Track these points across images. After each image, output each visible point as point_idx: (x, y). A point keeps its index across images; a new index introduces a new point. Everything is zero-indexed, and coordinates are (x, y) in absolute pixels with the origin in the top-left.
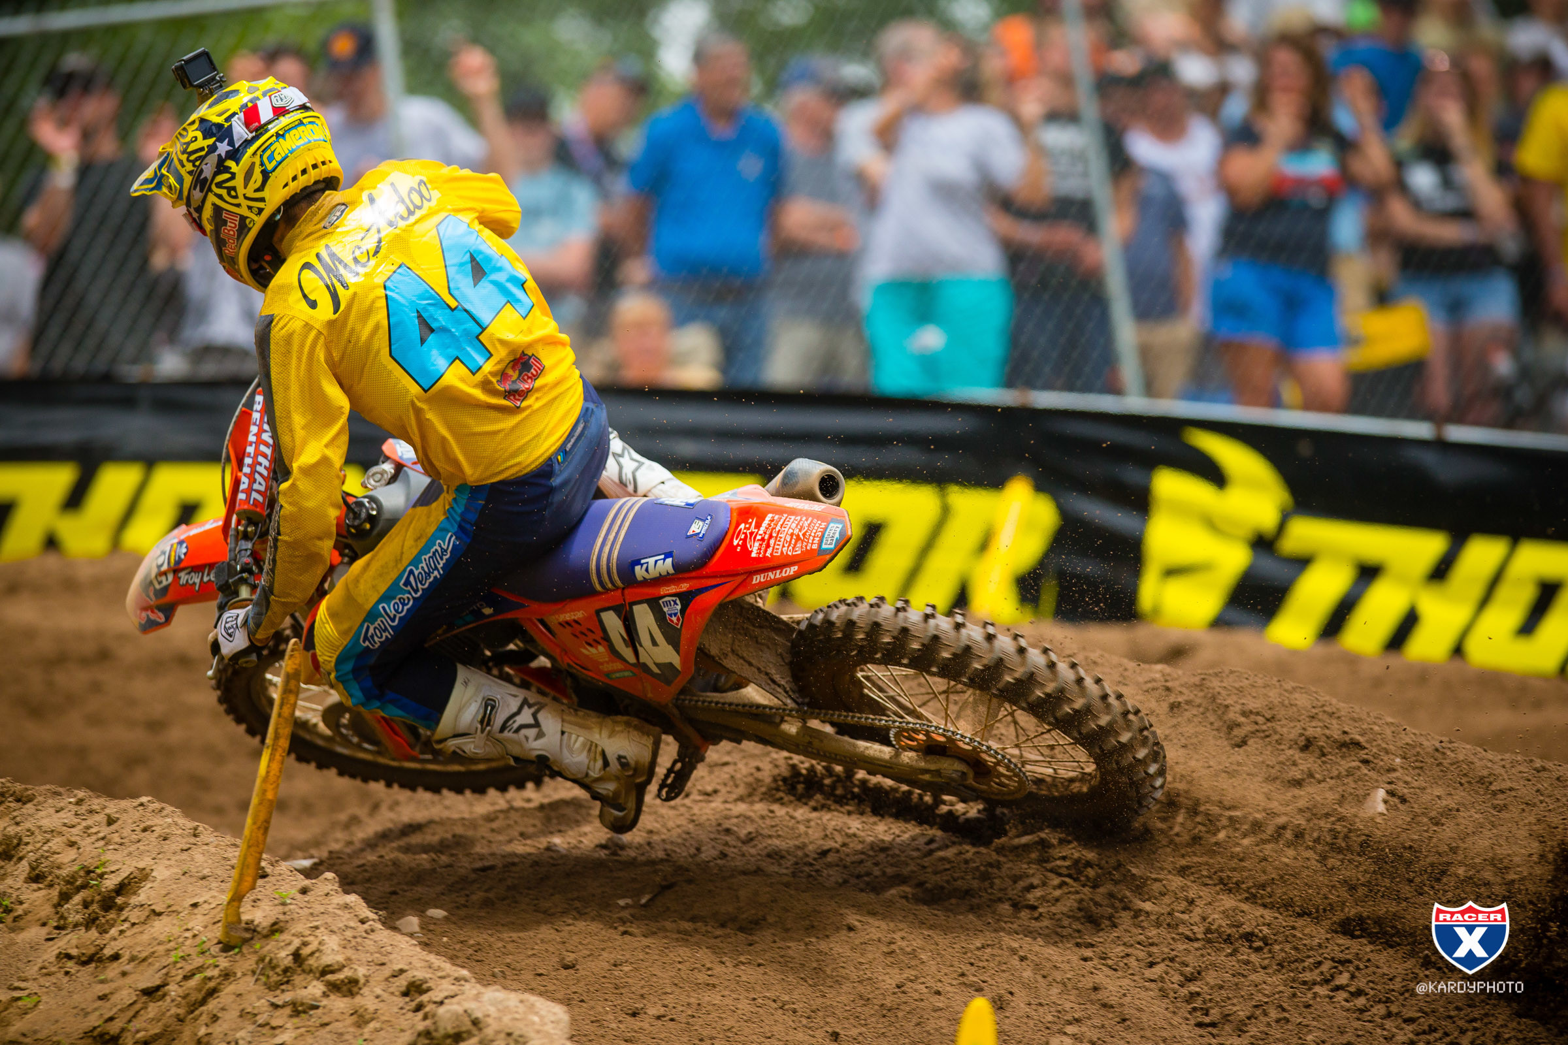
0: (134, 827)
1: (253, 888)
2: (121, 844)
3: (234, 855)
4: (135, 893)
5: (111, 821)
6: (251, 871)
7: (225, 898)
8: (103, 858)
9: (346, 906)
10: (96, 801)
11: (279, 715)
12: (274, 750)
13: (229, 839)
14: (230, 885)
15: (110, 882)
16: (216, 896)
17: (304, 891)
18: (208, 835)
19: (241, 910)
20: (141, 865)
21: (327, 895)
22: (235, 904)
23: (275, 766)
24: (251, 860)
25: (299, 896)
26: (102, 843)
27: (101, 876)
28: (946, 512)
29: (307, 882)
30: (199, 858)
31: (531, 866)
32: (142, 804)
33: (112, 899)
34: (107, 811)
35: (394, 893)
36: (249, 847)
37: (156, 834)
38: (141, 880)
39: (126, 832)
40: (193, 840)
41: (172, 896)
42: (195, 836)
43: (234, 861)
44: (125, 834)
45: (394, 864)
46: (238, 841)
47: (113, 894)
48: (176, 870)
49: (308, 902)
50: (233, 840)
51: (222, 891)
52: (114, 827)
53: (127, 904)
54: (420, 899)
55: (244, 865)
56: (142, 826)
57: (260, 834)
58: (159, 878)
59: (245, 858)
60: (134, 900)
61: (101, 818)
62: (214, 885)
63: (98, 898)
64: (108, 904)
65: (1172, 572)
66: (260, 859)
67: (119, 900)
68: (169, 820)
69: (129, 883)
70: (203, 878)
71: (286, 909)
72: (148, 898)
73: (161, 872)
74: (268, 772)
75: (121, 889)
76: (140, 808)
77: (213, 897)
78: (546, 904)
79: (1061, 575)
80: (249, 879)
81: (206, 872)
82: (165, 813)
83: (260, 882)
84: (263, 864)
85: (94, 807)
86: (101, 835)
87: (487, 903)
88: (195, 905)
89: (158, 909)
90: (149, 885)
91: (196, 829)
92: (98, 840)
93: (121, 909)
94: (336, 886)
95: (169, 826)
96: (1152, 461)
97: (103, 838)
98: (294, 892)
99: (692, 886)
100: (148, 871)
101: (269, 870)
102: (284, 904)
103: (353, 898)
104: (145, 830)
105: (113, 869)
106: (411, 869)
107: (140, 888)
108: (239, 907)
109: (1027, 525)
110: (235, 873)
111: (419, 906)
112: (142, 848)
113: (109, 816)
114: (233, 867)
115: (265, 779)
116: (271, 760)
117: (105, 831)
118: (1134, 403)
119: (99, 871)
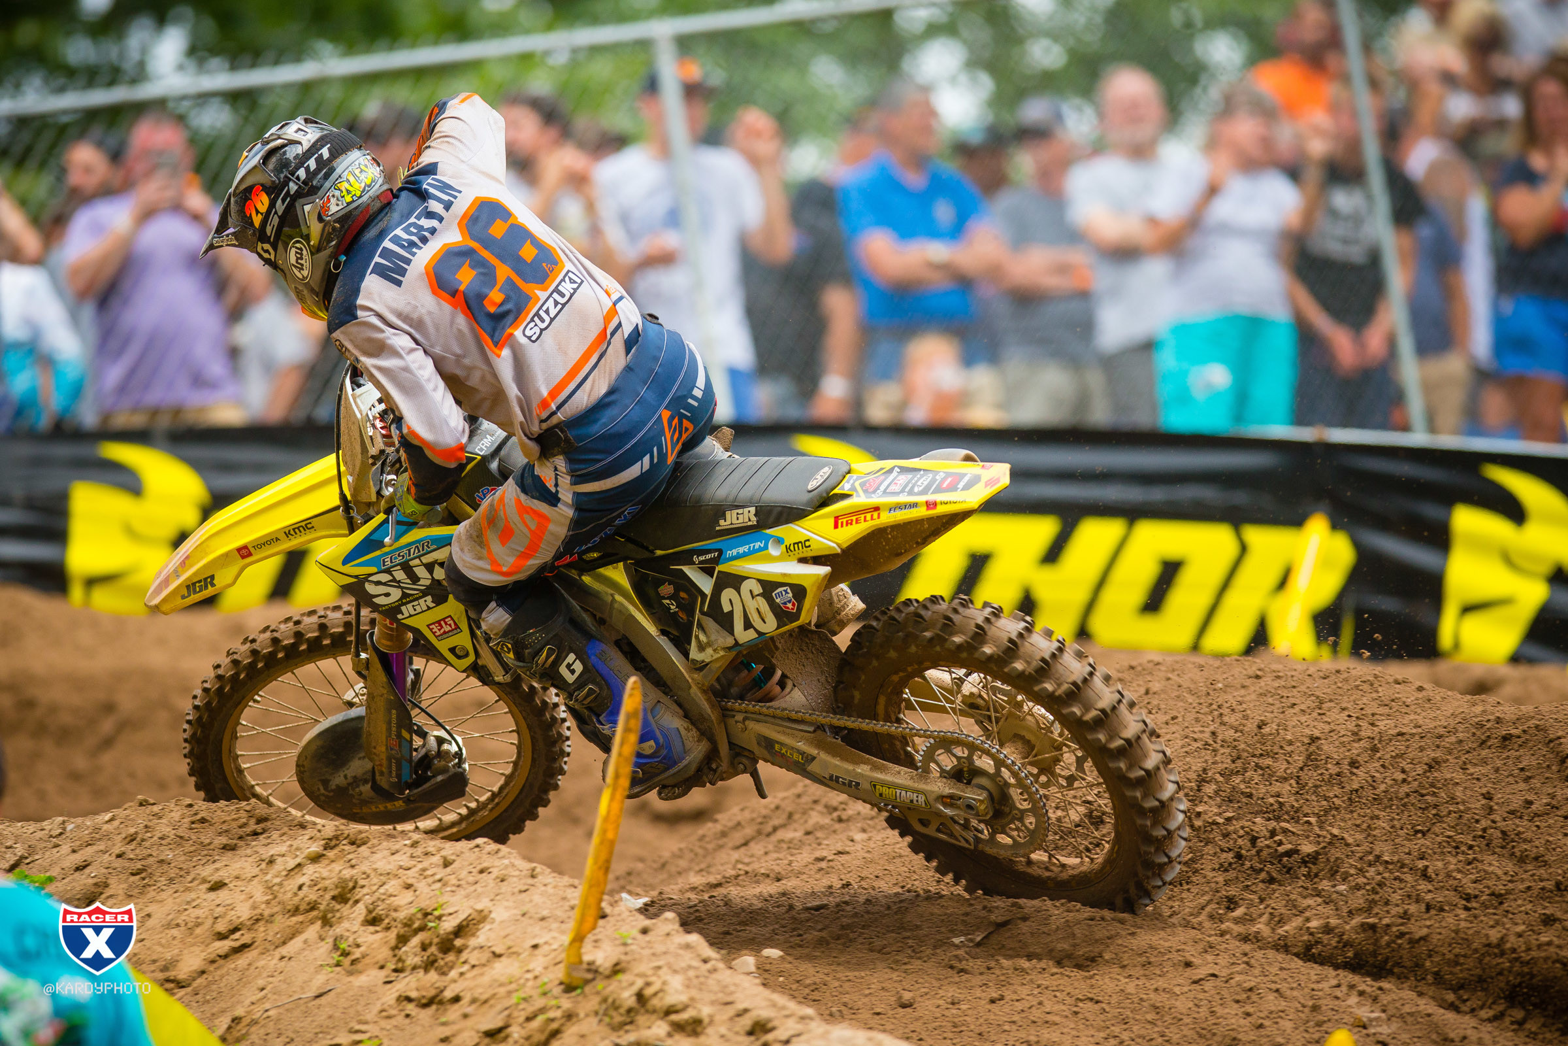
0: (470, 868)
1: (594, 927)
2: (458, 886)
3: (575, 896)
4: (473, 935)
5: (447, 864)
6: (592, 912)
7: (566, 939)
8: (441, 900)
9: (688, 946)
10: (432, 843)
11: (620, 754)
12: (615, 789)
13: (566, 880)
14: (571, 925)
15: (448, 925)
16: (557, 938)
17: (645, 931)
18: (547, 876)
19: (583, 950)
20: (479, 907)
21: (668, 934)
22: (577, 944)
23: (616, 806)
24: (592, 901)
25: (640, 937)
26: (438, 885)
27: (439, 918)
28: (1244, 549)
29: (648, 923)
30: (537, 898)
31: (864, 903)
32: (477, 846)
33: (451, 941)
34: (443, 853)
35: (727, 933)
36: (591, 887)
37: (493, 876)
38: (479, 922)
39: (464, 874)
40: (530, 881)
41: (511, 937)
42: (533, 876)
43: (573, 902)
44: (462, 876)
45: (726, 904)
46: (576, 882)
47: (452, 936)
48: (515, 911)
49: (649, 942)
50: (571, 881)
51: (563, 932)
52: (449, 870)
53: (465, 947)
54: (753, 939)
55: (585, 906)
56: (479, 867)
57: (601, 874)
58: (498, 919)
59: (586, 899)
60: (473, 942)
61: (436, 859)
62: (555, 926)
63: (436, 940)
64: (447, 946)
65: (1469, 609)
66: (601, 900)
67: (458, 942)
68: (506, 862)
69: (468, 925)
70: (543, 919)
71: (628, 949)
72: (488, 940)
73: (500, 913)
74: (609, 812)
75: (459, 931)
76: (477, 850)
77: (554, 938)
78: (878, 943)
79: (1358, 613)
80: (590, 920)
81: (545, 913)
82: (501, 854)
83: (601, 922)
84: (604, 904)
85: (430, 849)
86: (438, 877)
87: (821, 943)
88: (535, 947)
89: (498, 950)
90: (488, 927)
91: (533, 870)
92: (434, 882)
93: (460, 951)
94: (677, 926)
95: (506, 867)
96: (1452, 497)
97: (440, 880)
98: (635, 932)
99: (1028, 923)
100: (486, 912)
101: (608, 910)
102: (625, 944)
103: (694, 938)
104: (482, 872)
105: (451, 910)
106: (743, 909)
107: (478, 930)
108: (580, 947)
109: (1325, 563)
110: (576, 914)
111: (755, 944)
112: (480, 890)
113: (445, 858)
114: (572, 908)
115: (606, 819)
116: (612, 798)
117: (441, 873)
118: (1418, 438)
119: (436, 913)
